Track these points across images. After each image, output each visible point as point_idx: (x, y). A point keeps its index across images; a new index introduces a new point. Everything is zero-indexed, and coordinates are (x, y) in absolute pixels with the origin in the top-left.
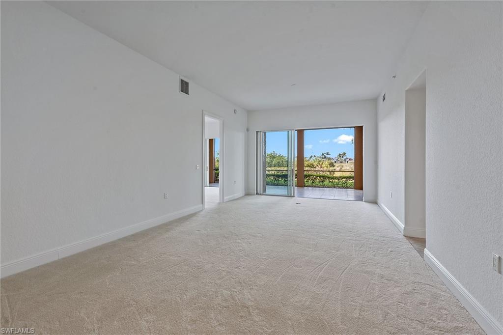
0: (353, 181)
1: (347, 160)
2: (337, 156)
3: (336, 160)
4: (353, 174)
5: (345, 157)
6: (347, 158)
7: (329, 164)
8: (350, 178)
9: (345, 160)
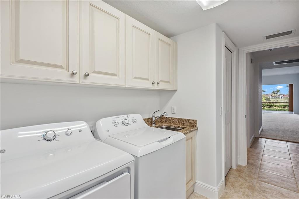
0: (288, 108)
1: (281, 96)
2: (271, 93)
3: (270, 96)
4: (288, 104)
5: (279, 94)
6: (281, 95)
7: (266, 99)
8: (286, 106)
9: (279, 96)
